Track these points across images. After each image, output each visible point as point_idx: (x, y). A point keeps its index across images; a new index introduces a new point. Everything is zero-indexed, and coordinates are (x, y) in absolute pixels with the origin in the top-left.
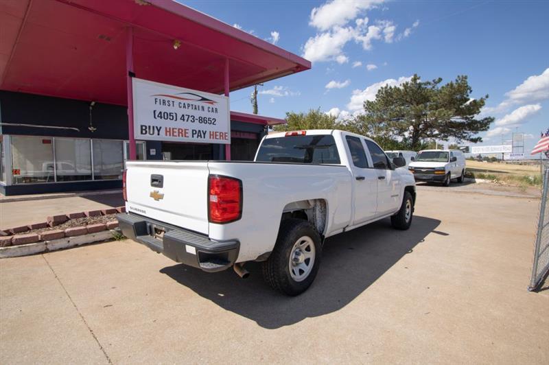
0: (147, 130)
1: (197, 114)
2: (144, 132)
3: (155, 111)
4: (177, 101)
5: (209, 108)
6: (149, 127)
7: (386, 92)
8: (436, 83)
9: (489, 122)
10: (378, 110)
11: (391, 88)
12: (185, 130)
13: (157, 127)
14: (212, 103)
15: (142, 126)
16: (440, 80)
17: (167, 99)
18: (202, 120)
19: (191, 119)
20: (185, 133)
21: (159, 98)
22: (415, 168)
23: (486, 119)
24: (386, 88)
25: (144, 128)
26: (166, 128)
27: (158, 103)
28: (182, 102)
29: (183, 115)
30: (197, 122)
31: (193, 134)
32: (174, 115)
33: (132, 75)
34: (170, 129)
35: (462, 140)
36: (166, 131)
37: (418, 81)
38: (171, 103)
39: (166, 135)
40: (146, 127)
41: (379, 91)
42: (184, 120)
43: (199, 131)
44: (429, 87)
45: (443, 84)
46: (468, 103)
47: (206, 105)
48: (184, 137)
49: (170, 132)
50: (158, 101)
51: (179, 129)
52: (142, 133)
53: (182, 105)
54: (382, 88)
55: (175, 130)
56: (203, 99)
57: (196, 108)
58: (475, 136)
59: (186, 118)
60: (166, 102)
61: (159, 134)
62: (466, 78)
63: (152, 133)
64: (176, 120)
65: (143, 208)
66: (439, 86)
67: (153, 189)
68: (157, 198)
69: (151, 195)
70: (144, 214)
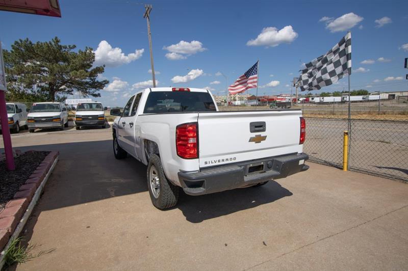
7: (25, 45)
8: (71, 48)
9: (106, 83)
16: (74, 47)
22: (83, 116)
23: (104, 81)
24: (26, 42)
35: (87, 94)
37: (59, 44)
44: (66, 50)
45: (76, 50)
46: (92, 68)
54: (21, 41)
65: (232, 156)
66: (72, 51)
67: (254, 135)
68: (258, 140)
69: (251, 140)
70: (233, 161)
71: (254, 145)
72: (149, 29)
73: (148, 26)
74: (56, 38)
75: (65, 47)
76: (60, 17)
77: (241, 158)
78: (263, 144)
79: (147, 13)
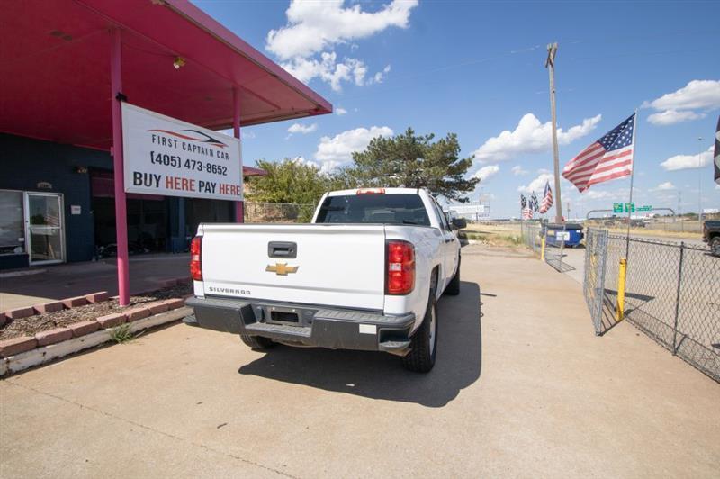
0: (143, 179)
1: (206, 159)
2: (138, 182)
3: (152, 153)
4: (180, 140)
5: (218, 152)
6: (146, 175)
7: (379, 144)
8: (428, 139)
9: (475, 183)
10: (370, 164)
11: (384, 140)
12: (191, 181)
13: (155, 176)
14: (221, 146)
15: (135, 173)
16: (432, 136)
17: (168, 136)
18: (211, 168)
19: (197, 166)
20: (191, 185)
21: (157, 134)
23: (473, 179)
24: (379, 139)
25: (138, 176)
26: (167, 178)
27: (156, 141)
28: (187, 142)
29: (188, 161)
30: (205, 170)
31: (200, 187)
32: (177, 159)
33: (121, 98)
34: (172, 178)
35: (452, 200)
36: (168, 182)
37: (412, 136)
38: (173, 143)
39: (167, 187)
40: (141, 175)
41: (372, 142)
42: (189, 167)
43: (208, 183)
44: (422, 142)
45: (435, 141)
46: (457, 161)
47: (215, 149)
48: (189, 191)
49: (171, 182)
50: (156, 138)
51: (183, 180)
52: (135, 184)
53: (186, 146)
54: (375, 140)
55: (178, 181)
56: (212, 140)
57: (203, 152)
58: (463, 197)
59: (192, 164)
60: (167, 142)
61: (157, 186)
62: (455, 136)
63: (148, 183)
64: (180, 167)
65: (246, 288)
66: (431, 142)
67: (274, 262)
68: (282, 272)
69: (269, 269)
70: (246, 296)
71: (273, 278)
72: (551, 85)
73: (551, 79)
74: (410, 129)
75: (422, 139)
76: (331, 112)
77: (257, 293)
78: (289, 279)
79: (549, 58)
